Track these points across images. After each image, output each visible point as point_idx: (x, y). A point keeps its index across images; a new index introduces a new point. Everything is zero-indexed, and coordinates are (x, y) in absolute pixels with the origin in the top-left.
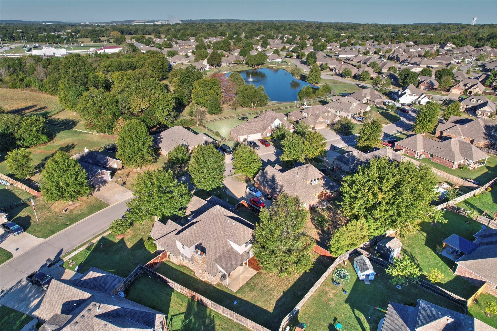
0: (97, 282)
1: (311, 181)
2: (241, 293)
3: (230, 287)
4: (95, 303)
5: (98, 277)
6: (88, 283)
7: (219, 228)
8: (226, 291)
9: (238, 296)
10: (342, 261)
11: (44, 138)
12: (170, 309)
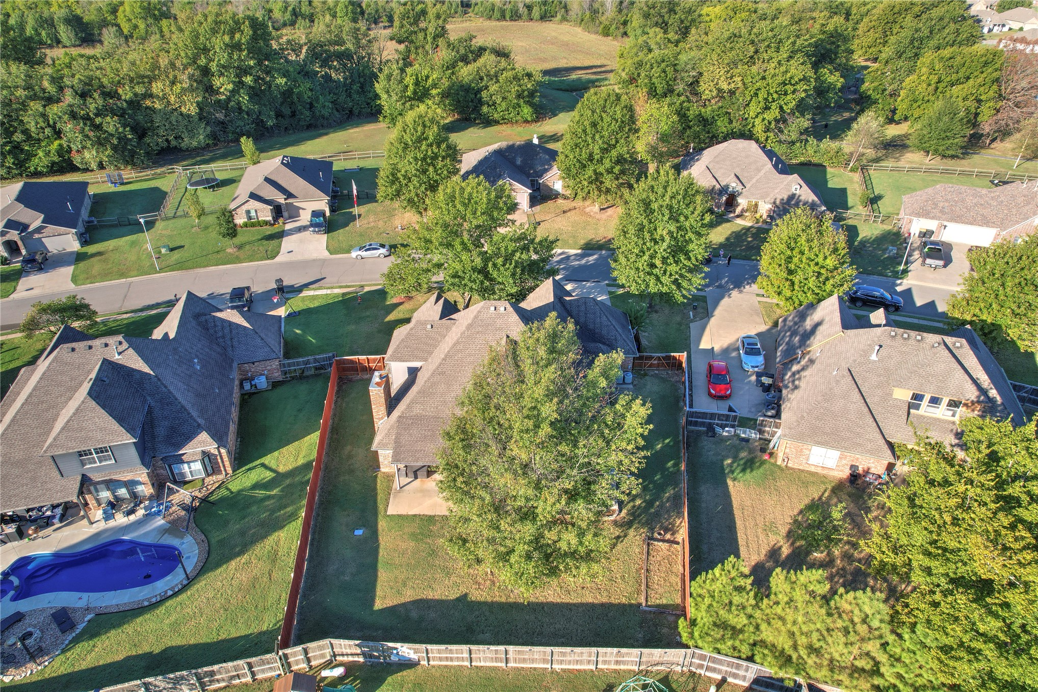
0: (231, 332)
1: (918, 397)
2: (392, 524)
3: (395, 497)
4: (123, 340)
5: (238, 326)
6: (215, 326)
7: (470, 355)
8: (381, 496)
9: (382, 524)
10: (719, 677)
11: (527, 111)
12: (276, 453)
